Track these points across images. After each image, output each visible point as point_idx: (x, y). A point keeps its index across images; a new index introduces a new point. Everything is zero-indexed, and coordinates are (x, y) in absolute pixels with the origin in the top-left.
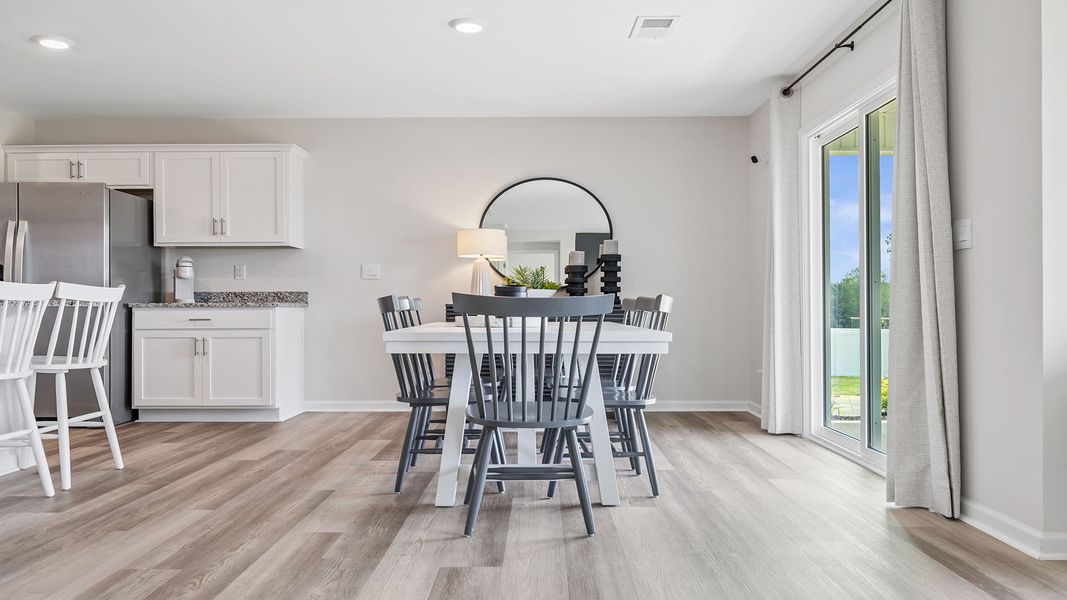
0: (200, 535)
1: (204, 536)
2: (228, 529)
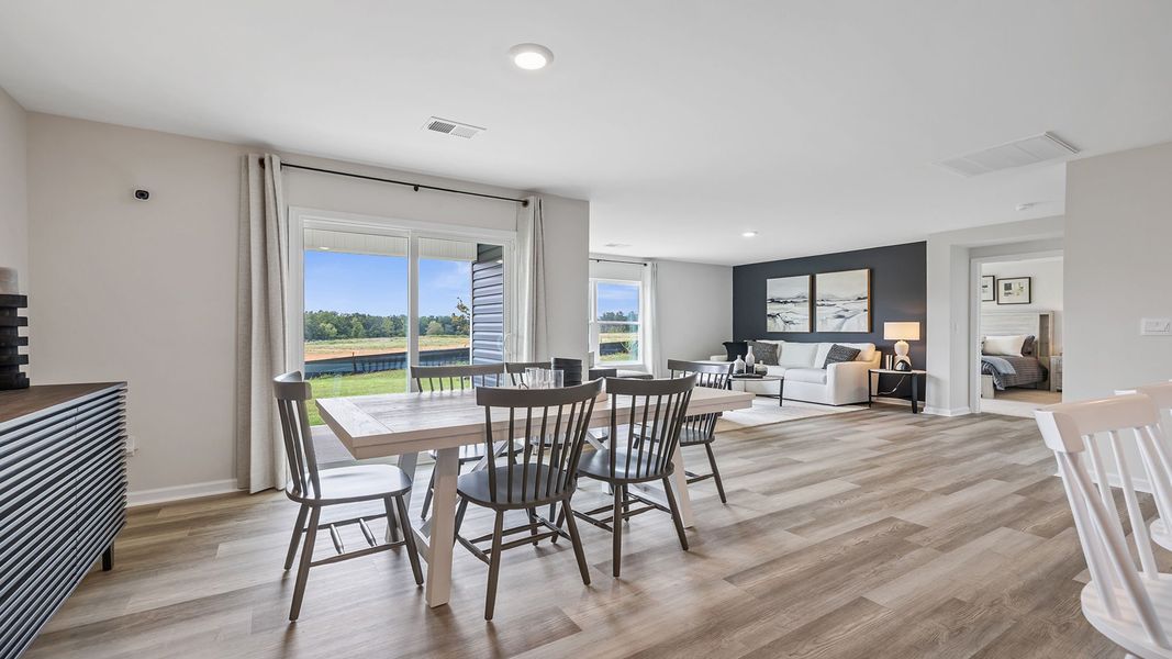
0: (885, 565)
1: (882, 563)
2: (859, 564)
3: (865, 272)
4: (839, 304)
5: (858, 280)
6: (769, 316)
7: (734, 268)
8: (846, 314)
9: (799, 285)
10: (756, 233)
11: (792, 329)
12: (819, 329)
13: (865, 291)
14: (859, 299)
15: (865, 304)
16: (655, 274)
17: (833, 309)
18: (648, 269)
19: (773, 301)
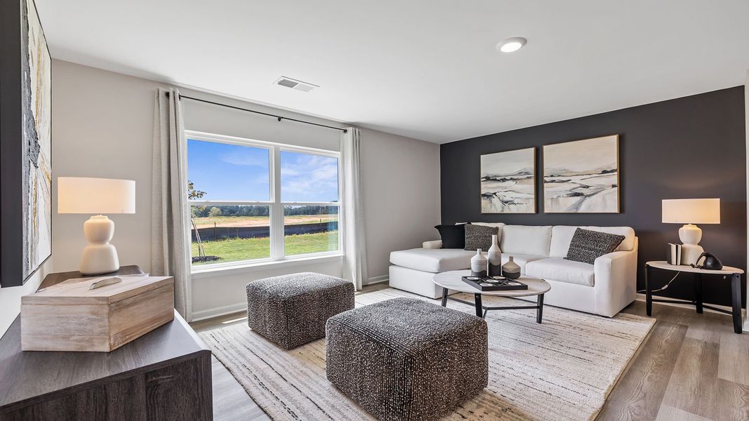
3: (614, 139)
4: (577, 179)
5: (605, 150)
6: (484, 195)
7: (442, 146)
8: (585, 191)
9: (522, 159)
10: (524, 41)
11: (513, 209)
12: (548, 208)
13: (613, 162)
14: (604, 172)
15: (614, 179)
16: (357, 144)
17: (567, 186)
18: (348, 137)
19: (488, 179)
